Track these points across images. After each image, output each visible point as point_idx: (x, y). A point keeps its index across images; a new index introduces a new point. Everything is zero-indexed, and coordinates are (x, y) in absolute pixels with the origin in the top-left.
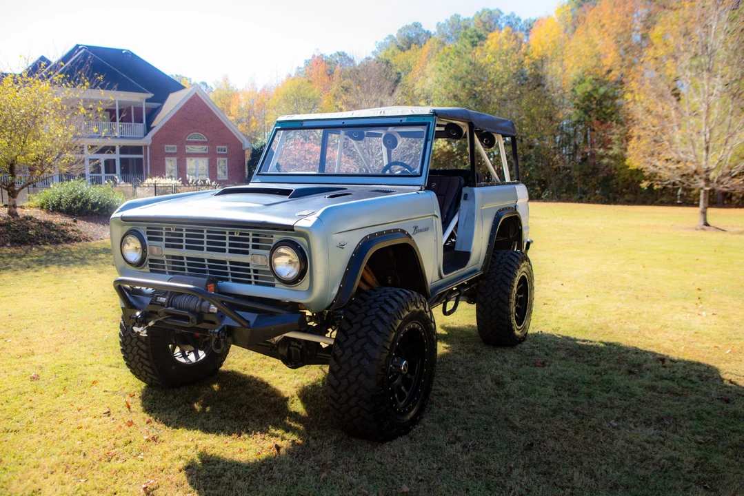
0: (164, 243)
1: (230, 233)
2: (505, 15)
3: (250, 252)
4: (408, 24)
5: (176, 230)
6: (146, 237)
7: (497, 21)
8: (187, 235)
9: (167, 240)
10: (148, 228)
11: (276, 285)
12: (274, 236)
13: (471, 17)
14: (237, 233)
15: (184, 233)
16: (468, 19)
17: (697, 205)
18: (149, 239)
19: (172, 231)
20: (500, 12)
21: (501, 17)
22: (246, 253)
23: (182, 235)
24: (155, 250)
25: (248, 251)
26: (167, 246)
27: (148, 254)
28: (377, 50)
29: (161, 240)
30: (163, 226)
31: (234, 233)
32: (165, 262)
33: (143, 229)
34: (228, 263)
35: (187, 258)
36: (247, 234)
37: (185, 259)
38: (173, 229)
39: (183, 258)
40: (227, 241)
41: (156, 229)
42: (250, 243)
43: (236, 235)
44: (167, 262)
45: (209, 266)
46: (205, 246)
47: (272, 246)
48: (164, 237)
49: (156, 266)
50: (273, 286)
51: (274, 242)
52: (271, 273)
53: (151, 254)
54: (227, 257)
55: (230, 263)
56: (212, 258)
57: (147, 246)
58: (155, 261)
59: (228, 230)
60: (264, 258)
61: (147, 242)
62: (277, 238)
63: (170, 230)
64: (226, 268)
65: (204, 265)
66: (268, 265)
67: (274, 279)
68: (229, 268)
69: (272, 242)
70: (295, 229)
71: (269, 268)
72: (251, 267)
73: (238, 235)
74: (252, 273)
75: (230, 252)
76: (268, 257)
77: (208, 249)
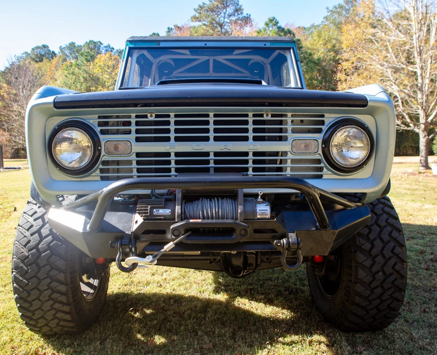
0: (133, 135)
1: (255, 115)
2: (104, 45)
3: (290, 138)
4: (39, 46)
5: (157, 116)
6: (98, 129)
7: (100, 49)
8: (176, 123)
10: (99, 117)
11: (325, 177)
12: (326, 115)
13: (82, 44)
14: (267, 115)
15: (172, 120)
16: (81, 46)
18: (103, 132)
19: (150, 119)
20: (101, 44)
21: (102, 46)
23: (167, 123)
25: (286, 137)
26: (138, 140)
27: (103, 153)
28: (16, 61)
30: (132, 112)
31: (262, 115)
32: (134, 163)
33: (92, 120)
34: (251, 154)
35: (177, 154)
36: (281, 116)
37: (173, 155)
38: (151, 116)
39: (168, 154)
40: (251, 127)
41: (118, 117)
42: (289, 127)
43: (265, 118)
44: (138, 163)
45: (216, 162)
46: (211, 135)
47: (324, 128)
48: (133, 128)
49: (118, 171)
50: (320, 177)
51: (326, 123)
52: (319, 161)
53: (109, 153)
54: (250, 146)
55: (255, 154)
56: (225, 150)
57: (103, 143)
58: (118, 163)
59: (250, 111)
60: (314, 143)
61: (101, 137)
62: (330, 118)
63: (147, 118)
64: (247, 162)
65: (208, 162)
66: (320, 152)
67: (321, 169)
68: (251, 162)
69: (323, 123)
70: (369, 104)
71: (319, 156)
72: (290, 156)
73: (269, 118)
74: (289, 164)
75: (256, 139)
76: (320, 141)
77: (216, 139)
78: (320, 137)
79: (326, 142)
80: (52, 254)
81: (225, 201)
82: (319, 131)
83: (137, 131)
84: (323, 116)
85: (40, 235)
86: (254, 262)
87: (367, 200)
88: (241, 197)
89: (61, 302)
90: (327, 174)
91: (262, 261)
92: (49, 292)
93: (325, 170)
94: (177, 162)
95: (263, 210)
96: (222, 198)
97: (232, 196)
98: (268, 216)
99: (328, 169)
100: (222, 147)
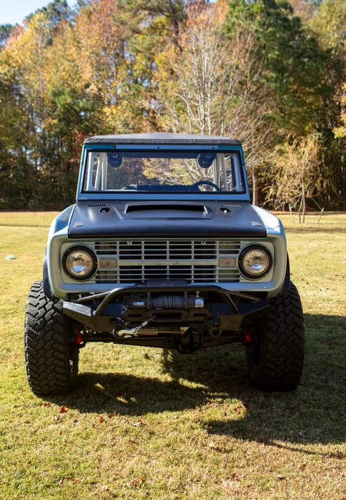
0: (118, 256)
1: (195, 243)
3: (218, 257)
5: (133, 243)
6: (95, 251)
8: (146, 247)
10: (96, 244)
11: (241, 281)
12: (241, 242)
18: (98, 253)
19: (129, 245)
23: (140, 248)
25: (215, 256)
26: (121, 258)
27: (99, 266)
29: (115, 253)
30: (117, 240)
31: (200, 243)
32: (118, 272)
33: (91, 245)
34: (193, 267)
35: (146, 267)
36: (213, 243)
37: (143, 267)
38: (130, 243)
39: (140, 267)
40: (193, 250)
41: (106, 243)
42: (217, 250)
43: (202, 244)
44: (121, 272)
45: (171, 272)
46: (168, 255)
47: (240, 250)
48: (118, 250)
49: (106, 277)
50: (238, 281)
51: (241, 247)
52: (237, 271)
53: (102, 266)
54: (192, 262)
55: (196, 267)
56: (177, 265)
57: (98, 260)
58: (106, 272)
59: (193, 240)
60: (233, 260)
61: (98, 256)
62: (244, 244)
63: (127, 244)
64: (190, 272)
65: (165, 272)
66: (237, 265)
67: (238, 276)
68: (193, 272)
69: (239, 247)
70: (268, 236)
71: (236, 268)
72: (218, 268)
73: (205, 244)
74: (217, 273)
75: (196, 257)
76: (237, 259)
77: (171, 258)
78: (237, 256)
79: (241, 259)
80: (55, 322)
81: (176, 297)
82: (236, 252)
83: (121, 253)
84: (239, 243)
85: (45, 309)
86: (198, 341)
87: (268, 296)
88: (186, 294)
89: (60, 367)
90: (242, 279)
91: (204, 341)
92: (52, 359)
93: (241, 277)
94: (146, 272)
95: (199, 303)
96: (175, 295)
97: (181, 294)
98: (202, 306)
100: (175, 263)
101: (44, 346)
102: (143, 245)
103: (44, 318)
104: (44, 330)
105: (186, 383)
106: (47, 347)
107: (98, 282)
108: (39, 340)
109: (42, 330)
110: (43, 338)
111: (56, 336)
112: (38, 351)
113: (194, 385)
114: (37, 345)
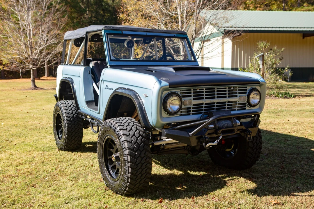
0: (192, 98)
1: (228, 88)
3: (238, 96)
5: (200, 90)
8: (206, 92)
9: (194, 96)
10: (181, 91)
11: (246, 109)
12: (248, 87)
14: (232, 88)
17: (30, 77)
18: (182, 96)
22: (236, 96)
23: (203, 92)
24: (187, 102)
25: (237, 95)
26: (194, 99)
27: (183, 105)
29: (190, 96)
30: (191, 88)
31: (230, 88)
32: (192, 108)
33: (178, 91)
34: (227, 102)
35: (206, 104)
36: (236, 88)
37: (204, 104)
38: (198, 89)
40: (227, 92)
41: (187, 90)
42: (238, 92)
45: (217, 106)
46: (216, 96)
47: (248, 92)
48: (192, 94)
51: (248, 90)
52: (246, 104)
53: (185, 105)
54: (227, 100)
56: (220, 101)
57: (183, 101)
58: (187, 109)
59: (227, 87)
61: (183, 98)
62: (249, 88)
63: (197, 90)
66: (246, 100)
67: (245, 106)
68: (227, 105)
69: (246, 90)
70: (261, 83)
71: (246, 101)
72: (238, 102)
74: (237, 105)
75: (229, 97)
76: (246, 96)
77: (218, 97)
79: (248, 96)
82: (245, 93)
84: (247, 87)
85: (136, 136)
88: (232, 118)
93: (247, 106)
94: (205, 107)
95: (238, 123)
99: (248, 106)
100: (220, 100)
101: (141, 161)
102: (204, 91)
103: (138, 143)
104: (140, 150)
105: (192, 173)
106: (143, 162)
107: (181, 115)
108: (137, 158)
109: (138, 151)
110: (140, 156)
111: (147, 153)
112: (137, 165)
113: (202, 173)
114: (137, 161)
